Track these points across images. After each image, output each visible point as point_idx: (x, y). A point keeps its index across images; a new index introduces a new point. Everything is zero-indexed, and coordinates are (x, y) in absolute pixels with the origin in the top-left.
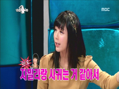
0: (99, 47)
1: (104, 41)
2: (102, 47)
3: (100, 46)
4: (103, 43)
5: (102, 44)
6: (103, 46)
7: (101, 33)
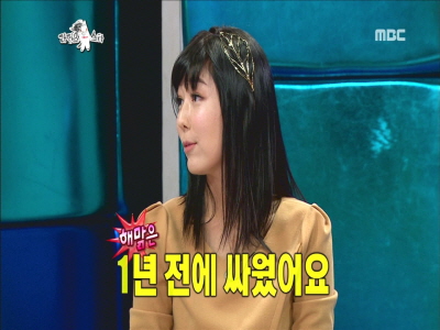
0: (372, 152)
1: (389, 127)
2: (384, 152)
3: (377, 147)
4: (385, 137)
5: (381, 138)
6: (388, 148)
7: (380, 97)
